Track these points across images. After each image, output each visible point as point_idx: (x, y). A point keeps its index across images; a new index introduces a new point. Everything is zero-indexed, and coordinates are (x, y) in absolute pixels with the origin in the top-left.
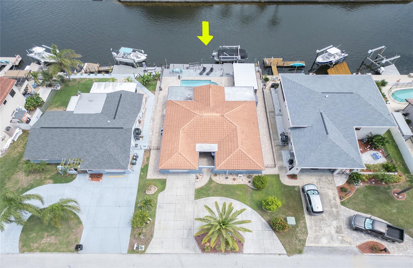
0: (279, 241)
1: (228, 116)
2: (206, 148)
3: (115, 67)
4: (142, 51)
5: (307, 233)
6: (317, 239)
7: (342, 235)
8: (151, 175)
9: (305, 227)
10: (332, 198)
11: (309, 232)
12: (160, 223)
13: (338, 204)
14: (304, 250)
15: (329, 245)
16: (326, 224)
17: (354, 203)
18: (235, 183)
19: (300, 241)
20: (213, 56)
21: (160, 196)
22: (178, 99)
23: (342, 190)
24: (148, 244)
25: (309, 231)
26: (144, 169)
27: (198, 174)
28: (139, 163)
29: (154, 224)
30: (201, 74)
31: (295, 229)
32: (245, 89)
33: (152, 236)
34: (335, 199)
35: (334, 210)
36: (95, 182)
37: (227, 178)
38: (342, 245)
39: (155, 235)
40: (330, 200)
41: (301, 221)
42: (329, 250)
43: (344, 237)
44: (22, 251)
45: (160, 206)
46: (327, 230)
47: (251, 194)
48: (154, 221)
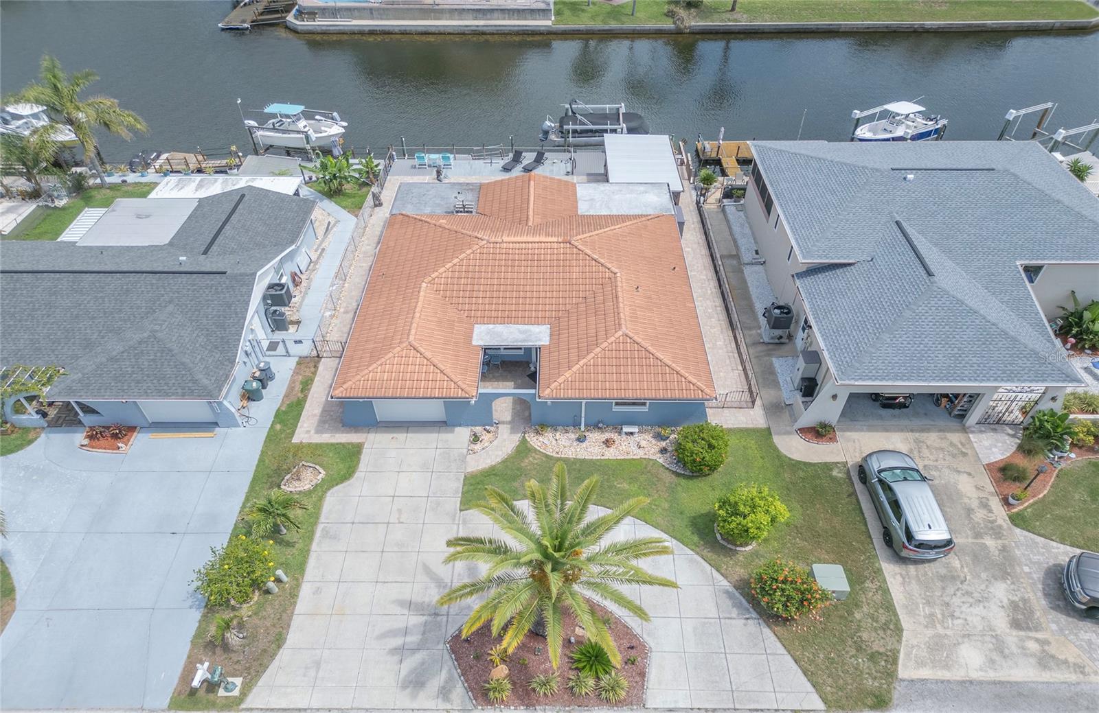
0: (789, 658)
1: (585, 243)
2: (510, 335)
3: (251, 160)
4: (335, 114)
5: (899, 630)
6: (940, 650)
7: (1039, 635)
8: (306, 431)
9: (889, 607)
10: (975, 504)
11: (904, 625)
12: (318, 591)
13: (1000, 522)
14: (895, 695)
15: (991, 675)
16: (968, 593)
17: (1061, 518)
18: (611, 454)
19: (873, 657)
20: (546, 133)
21: (332, 499)
23: (1006, 473)
24: (258, 674)
25: (905, 621)
26: (289, 414)
27: (478, 429)
28: (274, 395)
29: (294, 595)
30: (506, 169)
31: (851, 613)
32: (642, 188)
33: (279, 641)
34: (985, 505)
35: (990, 542)
36: (101, 455)
37: (581, 439)
38: (1046, 676)
39: (292, 638)
40: (969, 511)
41: (868, 584)
42: (997, 696)
43: (1046, 642)
45: (326, 534)
46: (974, 615)
47: (672, 490)
48: (297, 586)
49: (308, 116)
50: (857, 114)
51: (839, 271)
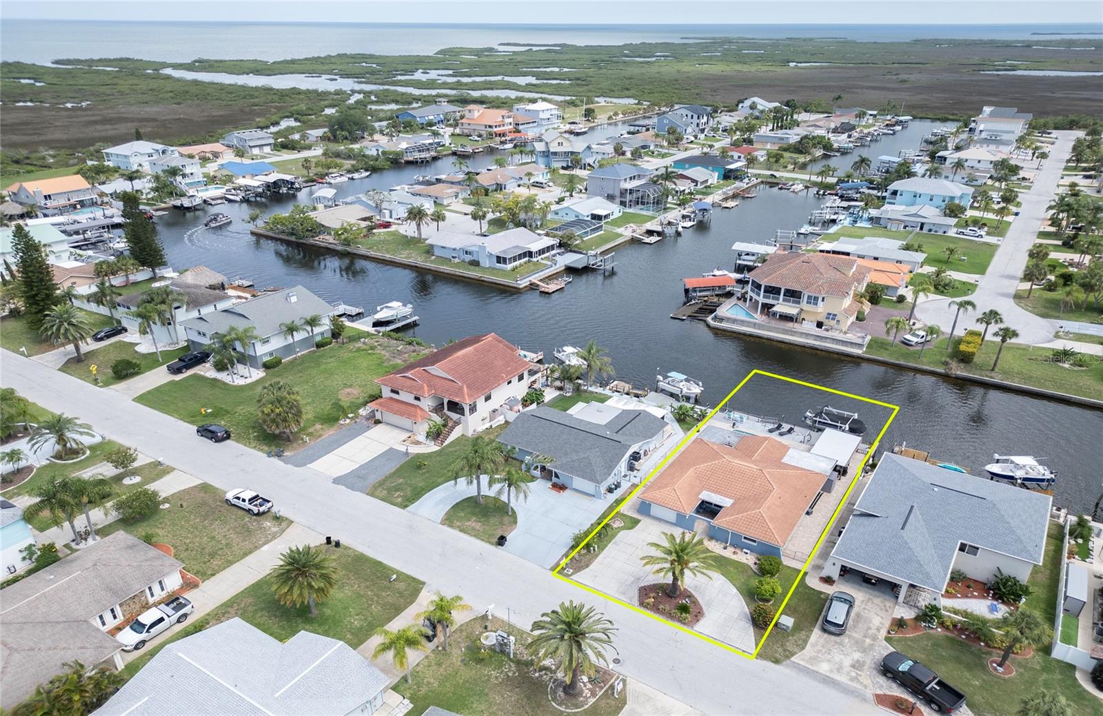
0: (753, 639)
1: (769, 473)
2: (715, 499)
3: (652, 394)
4: (700, 383)
5: (803, 648)
6: (813, 659)
7: (859, 673)
8: (623, 508)
9: (806, 642)
10: (874, 627)
11: (807, 648)
12: (605, 558)
13: (879, 637)
14: (785, 663)
15: (828, 674)
16: (842, 650)
17: (909, 645)
18: (734, 557)
19: (785, 650)
20: (806, 418)
21: (622, 533)
22: (713, 440)
23: (900, 624)
24: (578, 572)
25: (808, 647)
26: (618, 502)
27: (686, 531)
28: (617, 494)
29: (597, 556)
30: (771, 431)
31: (788, 636)
32: (822, 459)
33: (587, 566)
34: (878, 630)
35: (868, 641)
36: (554, 492)
37: (725, 548)
38: (849, 683)
39: (591, 567)
40: (869, 628)
41: (803, 632)
42: (824, 679)
43: (860, 675)
44: (443, 523)
45: (615, 543)
46: (838, 657)
47: (749, 577)
48: (599, 554)
49: (687, 380)
50: (997, 456)
51: (871, 518)
